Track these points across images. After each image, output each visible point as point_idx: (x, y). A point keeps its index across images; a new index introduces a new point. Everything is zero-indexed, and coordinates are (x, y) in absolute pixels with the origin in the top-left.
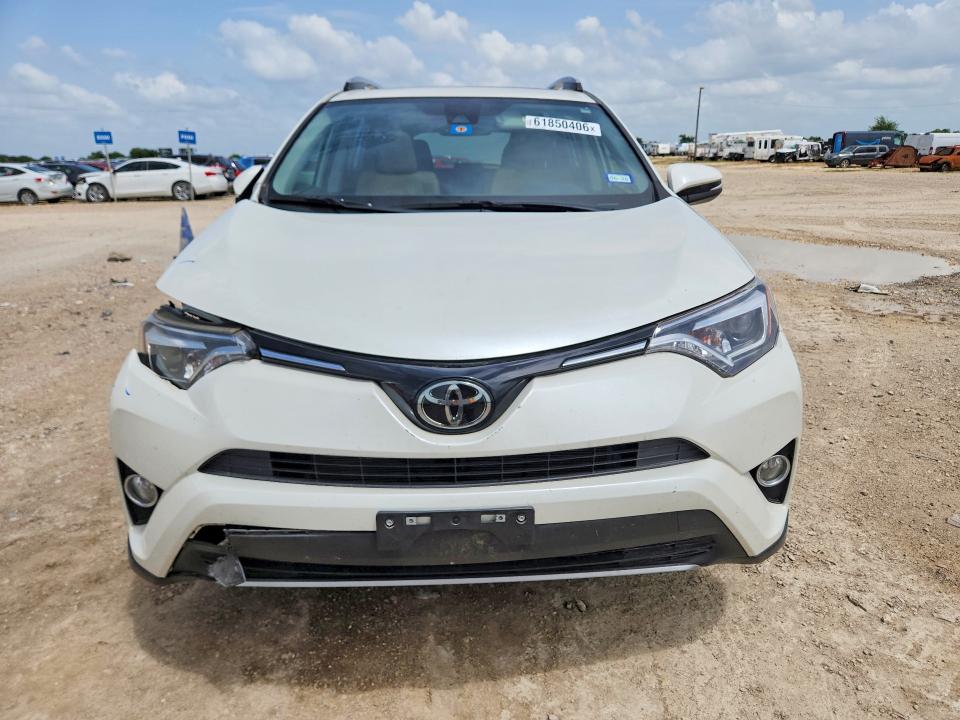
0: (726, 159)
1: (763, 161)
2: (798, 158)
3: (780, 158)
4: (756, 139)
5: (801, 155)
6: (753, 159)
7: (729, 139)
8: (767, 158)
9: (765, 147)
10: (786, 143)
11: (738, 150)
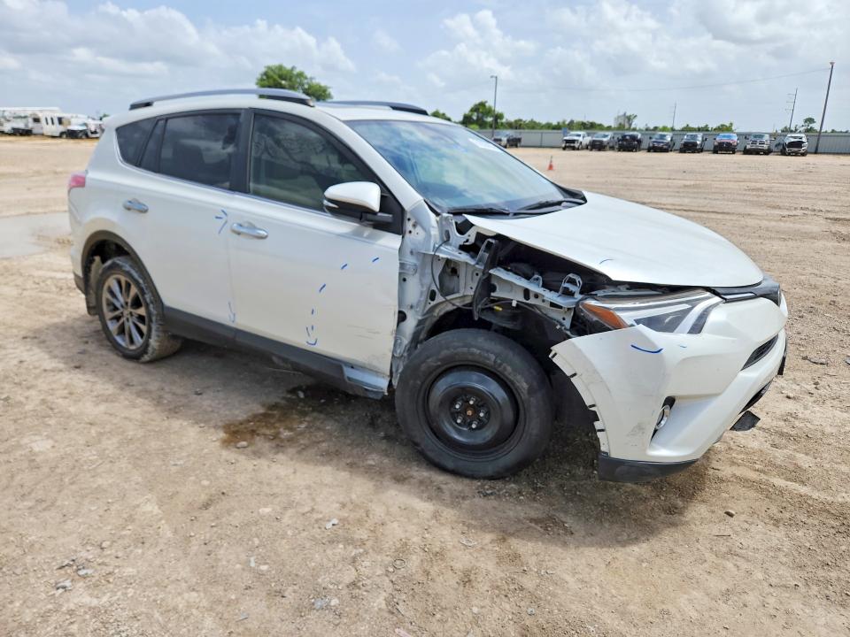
0: (10, 134)
1: (53, 137)
2: (89, 134)
3: (72, 135)
4: (40, 115)
5: (92, 133)
6: (43, 135)
7: (6, 114)
8: (58, 134)
9: (53, 123)
10: (73, 121)
11: (20, 125)
